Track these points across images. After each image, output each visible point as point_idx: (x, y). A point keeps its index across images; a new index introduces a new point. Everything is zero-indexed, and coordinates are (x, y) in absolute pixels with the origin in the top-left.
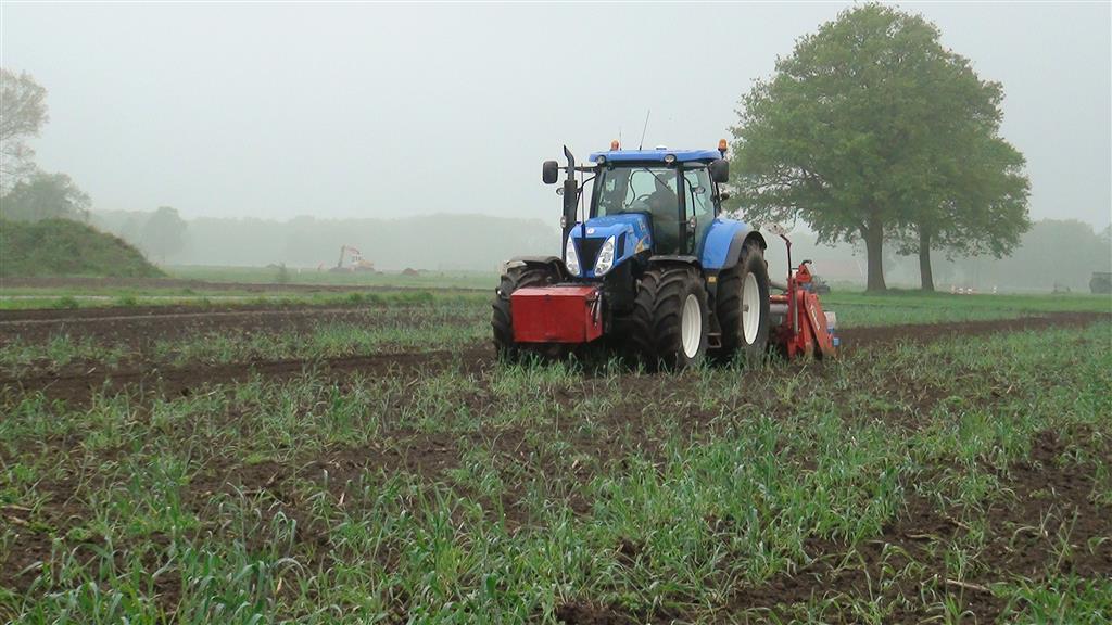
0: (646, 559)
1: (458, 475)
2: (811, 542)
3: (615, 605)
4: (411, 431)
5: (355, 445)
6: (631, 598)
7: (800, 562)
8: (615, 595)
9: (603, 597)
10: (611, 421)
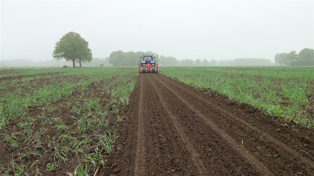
0: (40, 100)
1: (16, 92)
2: (62, 96)
3: (36, 106)
4: (10, 87)
5: (2, 89)
6: (38, 105)
7: (61, 99)
8: (35, 105)
9: (34, 105)
10: (37, 84)
